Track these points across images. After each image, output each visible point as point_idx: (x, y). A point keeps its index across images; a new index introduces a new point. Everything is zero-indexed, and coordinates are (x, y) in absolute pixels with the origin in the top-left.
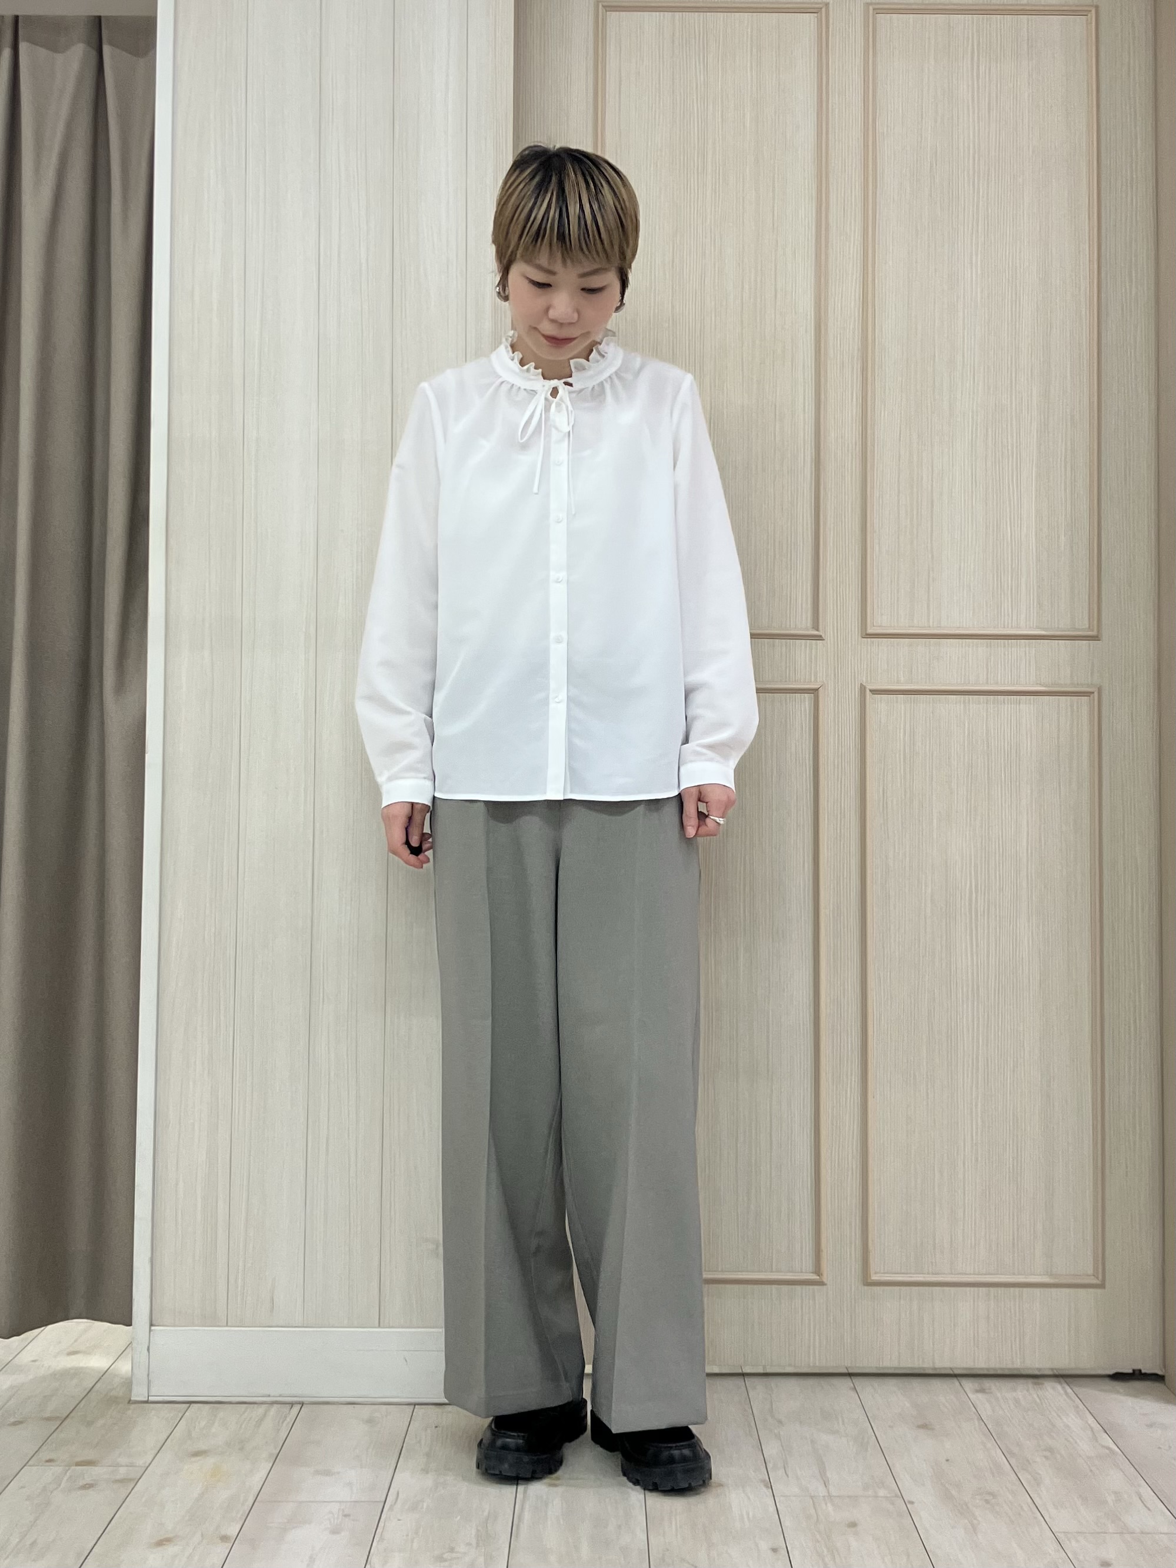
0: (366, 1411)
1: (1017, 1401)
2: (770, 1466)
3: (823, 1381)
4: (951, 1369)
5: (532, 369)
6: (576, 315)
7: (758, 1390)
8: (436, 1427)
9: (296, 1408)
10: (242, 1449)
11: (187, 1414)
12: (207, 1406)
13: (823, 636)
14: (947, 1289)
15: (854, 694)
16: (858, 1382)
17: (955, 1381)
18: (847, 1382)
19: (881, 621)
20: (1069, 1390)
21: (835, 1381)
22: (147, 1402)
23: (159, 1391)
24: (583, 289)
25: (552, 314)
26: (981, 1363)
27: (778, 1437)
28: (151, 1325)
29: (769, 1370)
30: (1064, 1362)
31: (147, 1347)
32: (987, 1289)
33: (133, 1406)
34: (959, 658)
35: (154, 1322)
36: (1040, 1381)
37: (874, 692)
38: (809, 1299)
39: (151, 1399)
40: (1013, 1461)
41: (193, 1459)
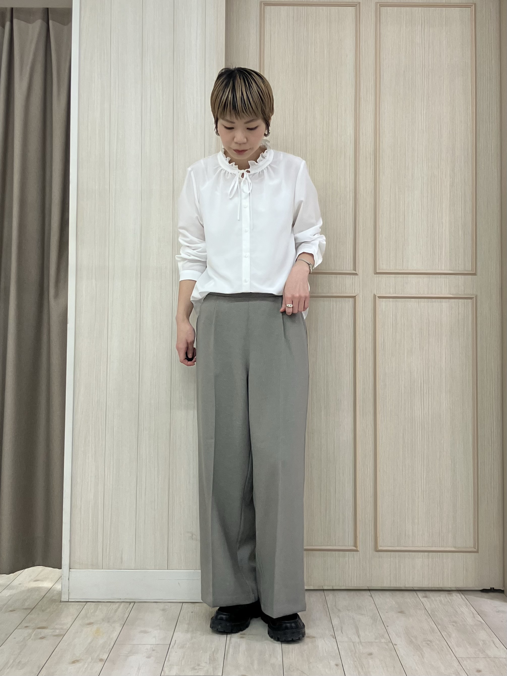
0: (162, 606)
1: (441, 601)
2: (335, 629)
3: (358, 593)
4: (413, 587)
5: (234, 165)
6: (245, 140)
7: (330, 596)
8: (192, 612)
9: (132, 604)
10: (109, 622)
11: (85, 607)
12: (94, 604)
13: (358, 273)
14: (411, 553)
15: (371, 298)
16: (373, 593)
17: (414, 593)
18: (368, 593)
19: (383, 266)
20: (463, 597)
21: (364, 593)
22: (68, 602)
23: (73, 597)
24: (248, 129)
25: (235, 140)
26: (426, 584)
27: (339, 617)
28: (70, 569)
29: (335, 588)
30: (461, 585)
31: (68, 578)
32: (428, 553)
33: (62, 603)
34: (416, 283)
35: (71, 568)
36: (451, 592)
37: (380, 297)
38: (352, 558)
39: (70, 600)
40: (439, 627)
41: (88, 626)
